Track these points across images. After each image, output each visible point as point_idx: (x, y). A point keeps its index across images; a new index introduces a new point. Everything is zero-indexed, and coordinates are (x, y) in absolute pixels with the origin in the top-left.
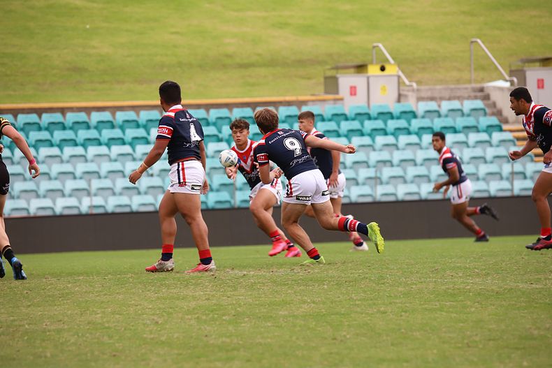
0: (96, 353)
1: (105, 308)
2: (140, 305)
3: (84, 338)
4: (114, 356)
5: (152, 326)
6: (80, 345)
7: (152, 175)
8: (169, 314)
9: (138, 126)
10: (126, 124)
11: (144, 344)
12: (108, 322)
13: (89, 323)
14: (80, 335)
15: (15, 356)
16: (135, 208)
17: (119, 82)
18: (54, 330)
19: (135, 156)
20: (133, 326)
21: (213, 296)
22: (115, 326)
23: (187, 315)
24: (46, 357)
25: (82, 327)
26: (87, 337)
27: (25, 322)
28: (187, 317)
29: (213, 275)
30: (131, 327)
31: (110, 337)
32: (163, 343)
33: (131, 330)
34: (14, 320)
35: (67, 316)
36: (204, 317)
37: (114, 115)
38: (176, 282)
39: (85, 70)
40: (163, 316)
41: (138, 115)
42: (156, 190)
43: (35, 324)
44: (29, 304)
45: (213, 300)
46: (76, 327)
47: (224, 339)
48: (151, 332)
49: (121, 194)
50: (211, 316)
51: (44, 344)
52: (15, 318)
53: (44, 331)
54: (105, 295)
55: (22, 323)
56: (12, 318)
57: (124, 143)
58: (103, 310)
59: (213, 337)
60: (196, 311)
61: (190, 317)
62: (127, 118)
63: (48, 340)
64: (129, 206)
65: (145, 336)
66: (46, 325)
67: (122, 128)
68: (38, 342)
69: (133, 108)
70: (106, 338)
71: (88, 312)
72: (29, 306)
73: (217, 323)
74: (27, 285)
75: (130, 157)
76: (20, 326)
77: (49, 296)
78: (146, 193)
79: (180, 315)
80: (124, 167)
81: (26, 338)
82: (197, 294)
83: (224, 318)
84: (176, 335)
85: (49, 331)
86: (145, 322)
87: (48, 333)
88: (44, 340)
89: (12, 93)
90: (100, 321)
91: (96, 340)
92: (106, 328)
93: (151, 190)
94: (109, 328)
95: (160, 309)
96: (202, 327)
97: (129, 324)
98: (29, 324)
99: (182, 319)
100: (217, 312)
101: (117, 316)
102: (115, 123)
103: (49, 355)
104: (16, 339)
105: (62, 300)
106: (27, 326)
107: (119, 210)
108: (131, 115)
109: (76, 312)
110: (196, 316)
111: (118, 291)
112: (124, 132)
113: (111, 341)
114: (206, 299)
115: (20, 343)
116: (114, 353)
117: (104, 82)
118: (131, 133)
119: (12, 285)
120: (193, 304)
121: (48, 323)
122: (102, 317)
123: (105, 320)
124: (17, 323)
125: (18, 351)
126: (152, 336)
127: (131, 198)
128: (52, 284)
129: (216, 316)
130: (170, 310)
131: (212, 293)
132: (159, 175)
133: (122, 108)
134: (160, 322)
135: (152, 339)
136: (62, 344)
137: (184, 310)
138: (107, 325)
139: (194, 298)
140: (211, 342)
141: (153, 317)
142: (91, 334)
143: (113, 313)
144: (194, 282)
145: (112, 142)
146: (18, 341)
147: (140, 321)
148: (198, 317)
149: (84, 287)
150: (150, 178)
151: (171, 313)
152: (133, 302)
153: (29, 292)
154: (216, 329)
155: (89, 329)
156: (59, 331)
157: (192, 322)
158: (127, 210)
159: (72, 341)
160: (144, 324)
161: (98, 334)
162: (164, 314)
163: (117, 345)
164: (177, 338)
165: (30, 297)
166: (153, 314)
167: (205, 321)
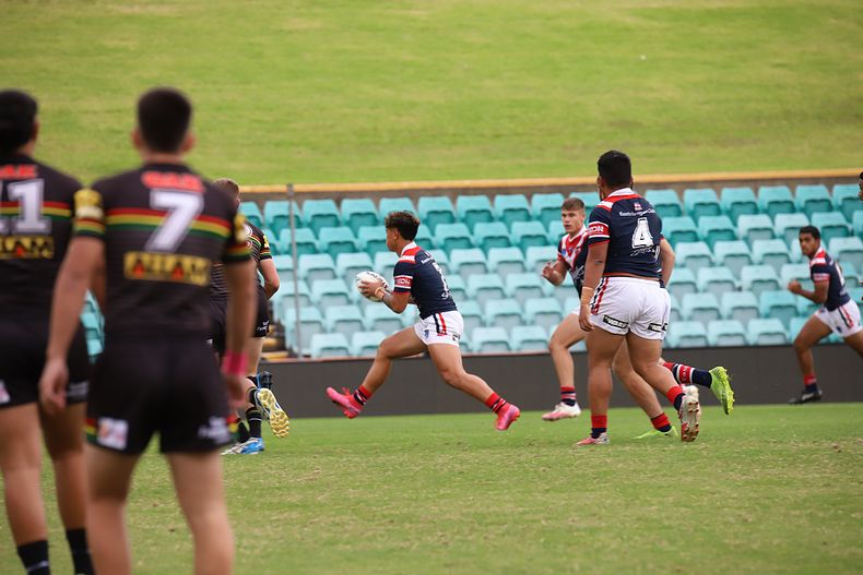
0: (650, 566)
1: (665, 497)
2: (719, 492)
3: (632, 543)
4: (678, 571)
5: (737, 526)
6: (626, 553)
7: (740, 289)
8: (765, 507)
9: (719, 212)
10: (701, 209)
11: (725, 554)
12: (668, 518)
13: (639, 519)
14: (625, 537)
15: (525, 568)
16: (713, 340)
17: (688, 143)
18: (585, 530)
19: (713, 259)
20: (707, 525)
21: (835, 480)
22: (680, 525)
23: (795, 509)
24: (572, 570)
25: (627, 524)
26: (636, 542)
27: (542, 515)
28: (793, 512)
29: (836, 447)
30: (705, 528)
31: (672, 542)
32: (755, 552)
33: (704, 531)
34: (525, 513)
35: (605, 508)
36: (821, 514)
37: (681, 195)
38: (775, 457)
39: (638, 125)
40: (756, 510)
41: (719, 194)
42: (747, 312)
43: (557, 519)
44: (547, 487)
45: (835, 487)
46: (618, 524)
47: (853, 549)
48: (736, 536)
49: (690, 319)
50: (832, 512)
51: (569, 550)
52: (527, 509)
53: (570, 530)
54: (664, 476)
55: (537, 517)
56: (521, 509)
57: (696, 239)
58: (661, 499)
59: (836, 545)
60: (808, 504)
61: (798, 512)
62: (700, 200)
63: (576, 544)
64: (704, 337)
65: (727, 541)
66: (573, 521)
67: (694, 215)
68: (560, 547)
69: (711, 184)
70: (665, 543)
71: (637, 502)
72: (548, 491)
73: (843, 523)
74: (545, 458)
75: (706, 261)
76: (533, 521)
77: (578, 476)
78: (730, 317)
79: (783, 510)
80: (696, 276)
81: (542, 540)
82: (810, 476)
83: (853, 515)
84: (775, 542)
85: (578, 530)
86: (726, 520)
87: (575, 534)
88: (568, 544)
89: (524, 162)
90: (655, 517)
91: (649, 547)
92: (665, 527)
93: (739, 312)
94: (670, 527)
95: (750, 499)
96: (818, 529)
97: (701, 522)
98: (547, 519)
99: (785, 515)
100: (842, 507)
101: (684, 509)
102: (682, 208)
103: (577, 567)
104: (529, 542)
105: (598, 483)
106: (543, 522)
107: (687, 344)
108: (708, 195)
109: (619, 501)
110: (809, 511)
111: (683, 470)
112: (696, 222)
113: (674, 548)
114: (825, 485)
115: (533, 547)
116: (678, 567)
117: (666, 143)
118: (707, 223)
119: (522, 458)
120: (803, 493)
121: (576, 519)
122: (658, 510)
123: (663, 515)
124: (529, 517)
125: (531, 560)
126: (738, 542)
127: (706, 326)
128: (582, 457)
129: (840, 512)
130: (767, 501)
131: (834, 476)
132: (750, 290)
133: (693, 185)
134: (750, 520)
135: (737, 546)
136: (598, 550)
137: (788, 501)
138: (666, 523)
139: (805, 483)
140: (834, 553)
141: (738, 512)
142: (642, 535)
143: (677, 504)
144: (805, 457)
145: (678, 237)
146: (531, 544)
147: (720, 518)
148: (811, 513)
149: (631, 463)
150: (736, 294)
151: (769, 507)
152: (708, 488)
153: (547, 469)
154: (839, 532)
155: (638, 528)
156: (592, 531)
157: (802, 521)
158: (700, 343)
159: (613, 546)
160: (725, 523)
161: (653, 537)
162: (757, 507)
163: (682, 554)
164: (777, 545)
165: (549, 478)
166: (740, 508)
167: (824, 519)
